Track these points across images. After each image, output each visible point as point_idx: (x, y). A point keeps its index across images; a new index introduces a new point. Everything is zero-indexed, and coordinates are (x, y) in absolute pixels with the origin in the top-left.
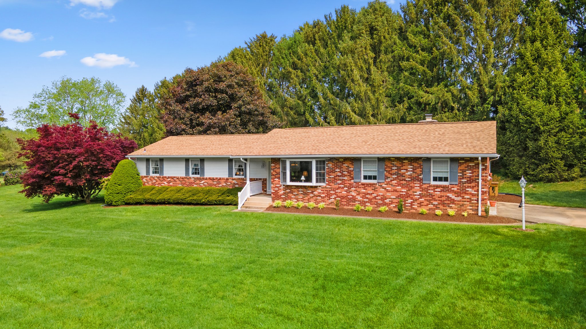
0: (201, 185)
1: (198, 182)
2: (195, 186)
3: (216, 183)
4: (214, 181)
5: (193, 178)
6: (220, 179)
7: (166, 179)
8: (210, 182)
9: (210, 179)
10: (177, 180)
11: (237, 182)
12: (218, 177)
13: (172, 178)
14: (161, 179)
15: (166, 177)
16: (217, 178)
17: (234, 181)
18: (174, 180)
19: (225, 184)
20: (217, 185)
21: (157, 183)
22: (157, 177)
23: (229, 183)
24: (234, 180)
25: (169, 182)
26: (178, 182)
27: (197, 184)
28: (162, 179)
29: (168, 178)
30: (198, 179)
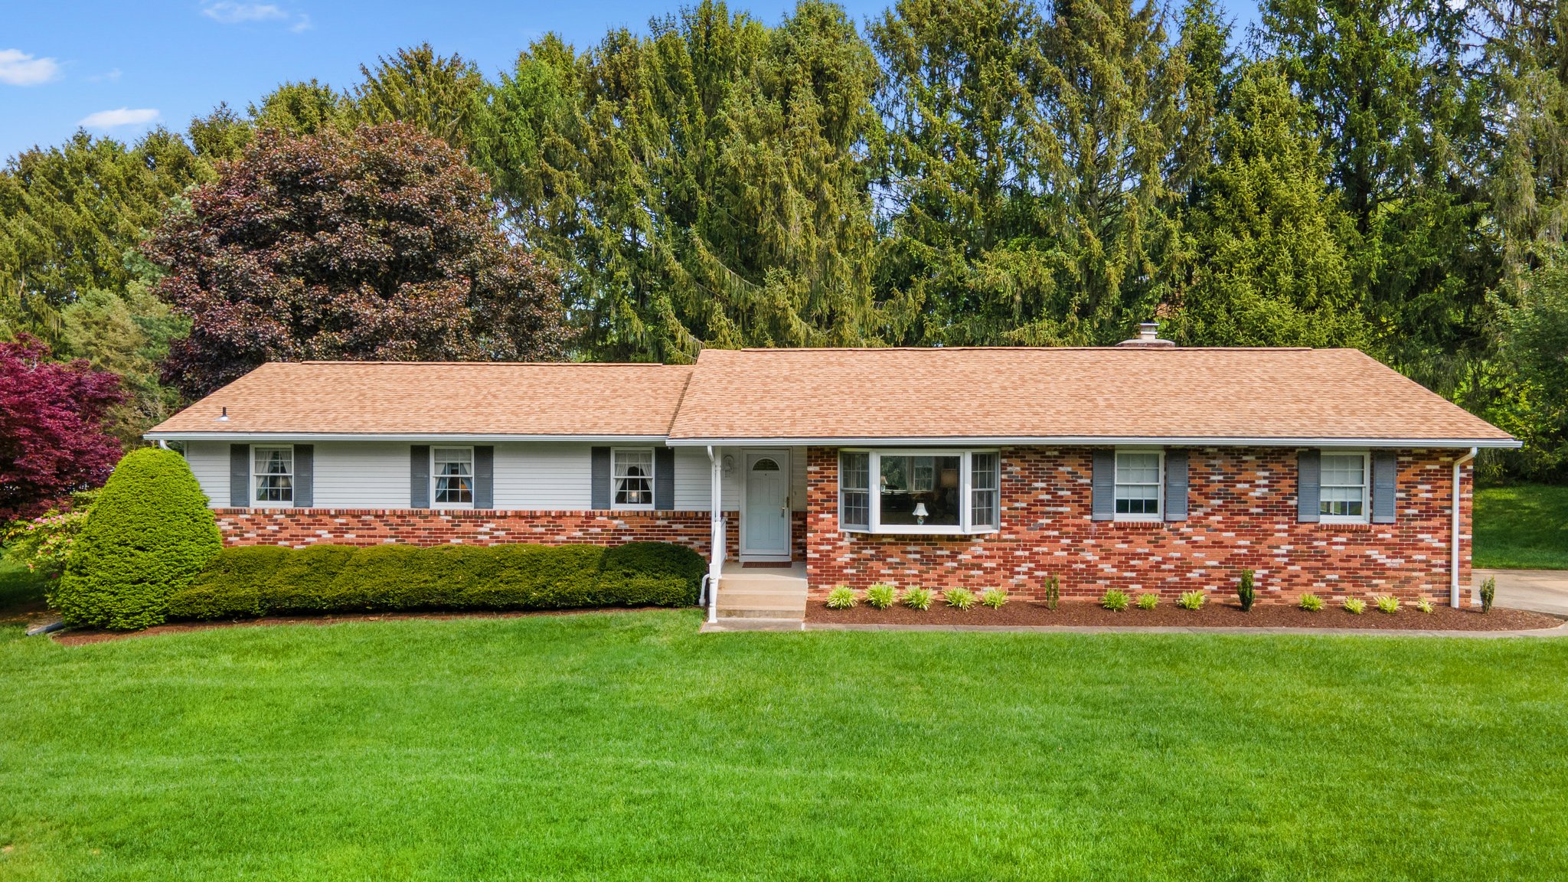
0: (480, 537)
1: (467, 526)
2: (454, 541)
3: (543, 530)
4: (536, 522)
5: (447, 513)
6: (561, 515)
7: (326, 519)
8: (521, 526)
9: (519, 515)
10: (378, 524)
11: (627, 527)
12: (554, 508)
13: (355, 515)
14: (304, 520)
15: (326, 513)
16: (547, 514)
17: (616, 522)
18: (364, 523)
19: (580, 534)
20: (549, 537)
21: (286, 534)
22: (283, 512)
23: (598, 530)
24: (616, 518)
25: (339, 531)
26: (381, 528)
27: (464, 535)
28: (311, 520)
29: (336, 516)
30: (467, 516)
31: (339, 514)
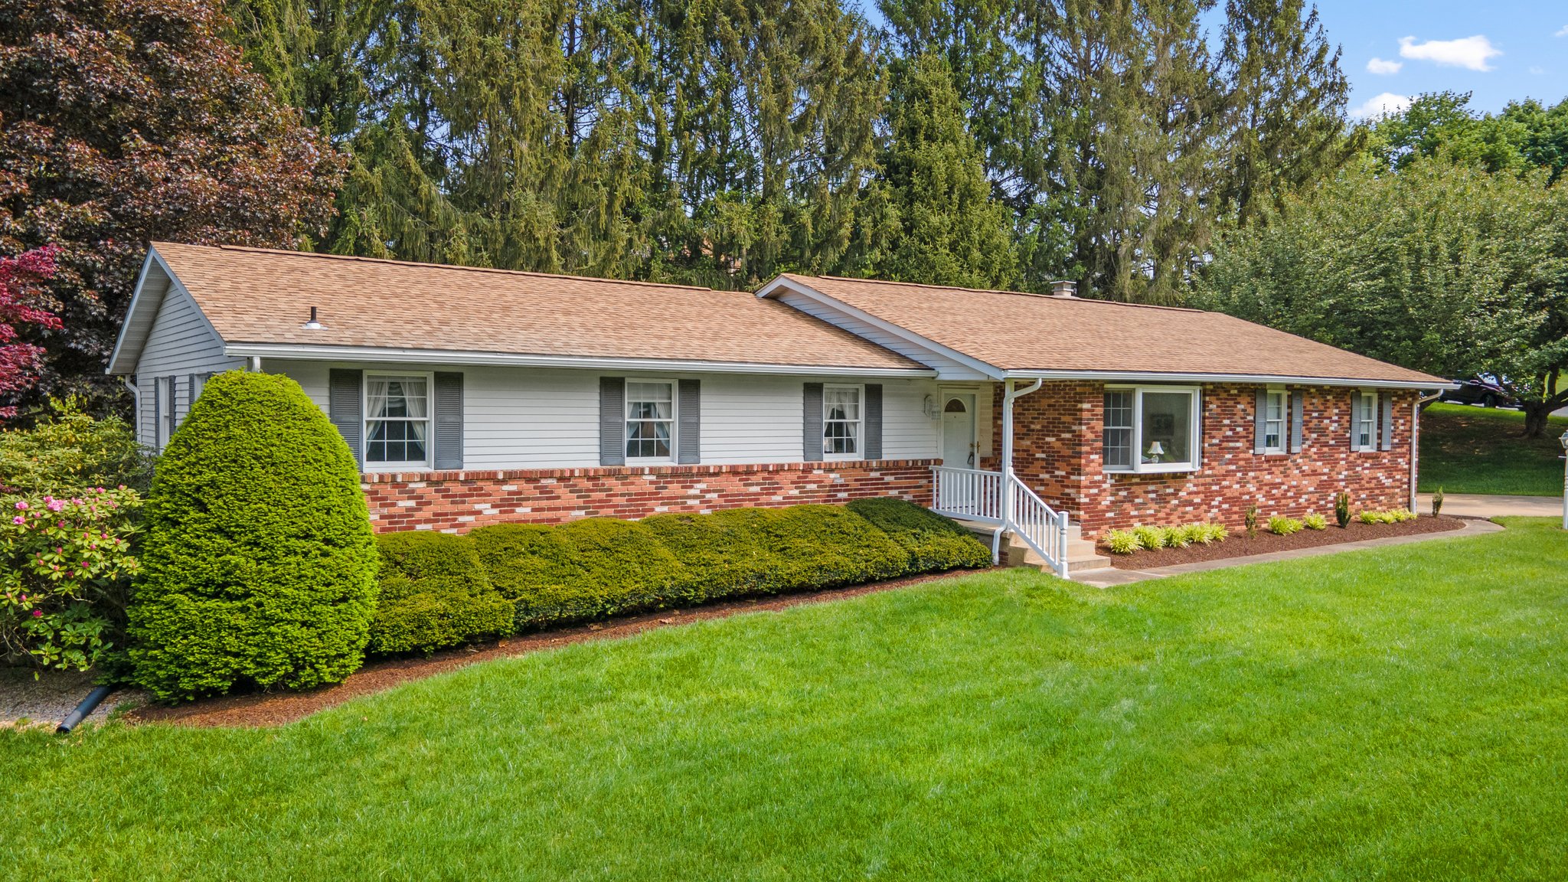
0: (690, 502)
1: (674, 489)
2: (659, 509)
3: (756, 489)
4: (754, 479)
6: (779, 469)
7: (488, 486)
8: (735, 485)
9: (734, 471)
10: (562, 491)
11: (842, 481)
12: (772, 461)
13: (530, 477)
14: (456, 489)
15: (491, 477)
16: (765, 468)
17: (832, 475)
18: (543, 490)
19: (796, 492)
20: (764, 499)
21: (427, 512)
22: (426, 478)
23: (814, 487)
24: (831, 470)
25: (507, 504)
26: (567, 497)
27: (670, 500)
28: (465, 489)
29: (504, 482)
30: (675, 474)
31: (510, 477)
